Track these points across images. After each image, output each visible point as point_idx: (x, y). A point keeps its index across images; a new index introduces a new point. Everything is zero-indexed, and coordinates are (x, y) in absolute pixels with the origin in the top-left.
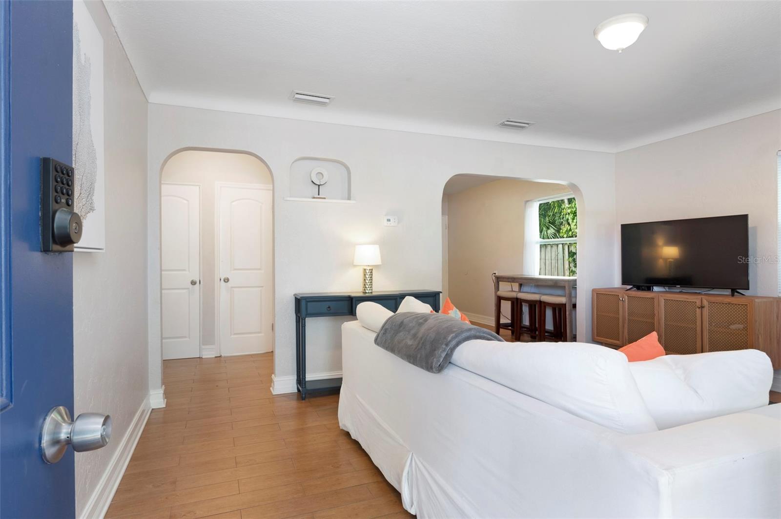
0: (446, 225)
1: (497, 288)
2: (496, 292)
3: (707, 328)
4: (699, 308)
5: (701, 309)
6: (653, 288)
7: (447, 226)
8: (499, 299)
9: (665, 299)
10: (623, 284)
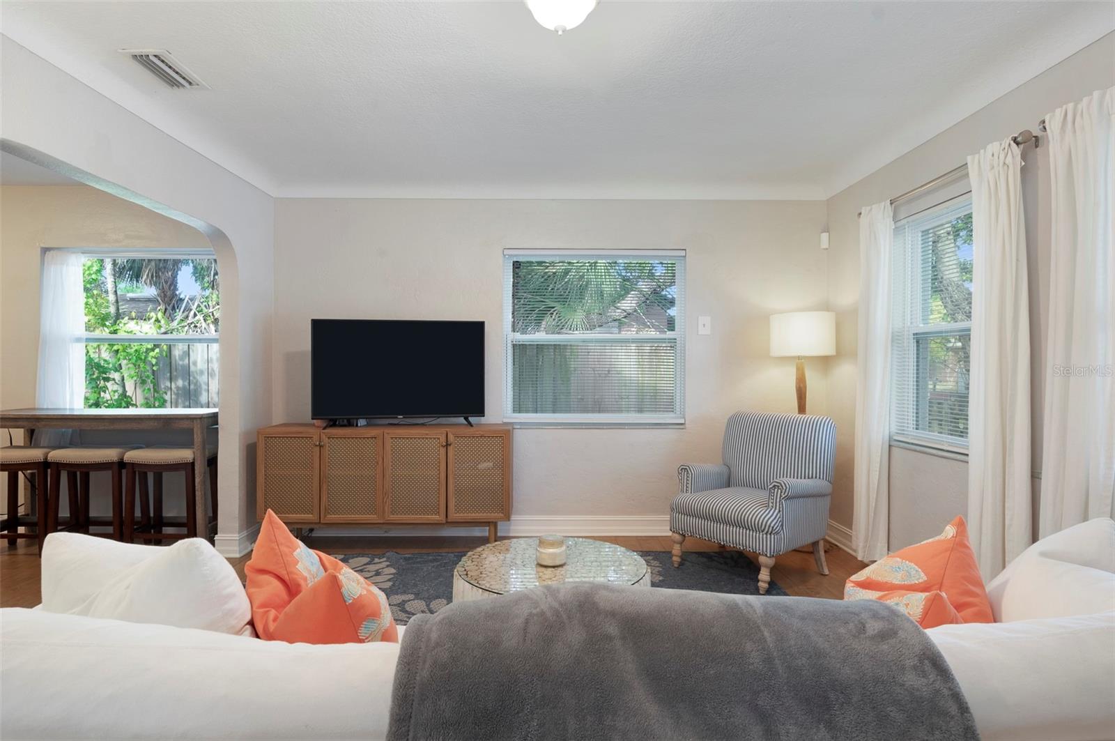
3: (454, 473)
4: (444, 446)
5: (446, 448)
9: (392, 438)
10: (312, 419)
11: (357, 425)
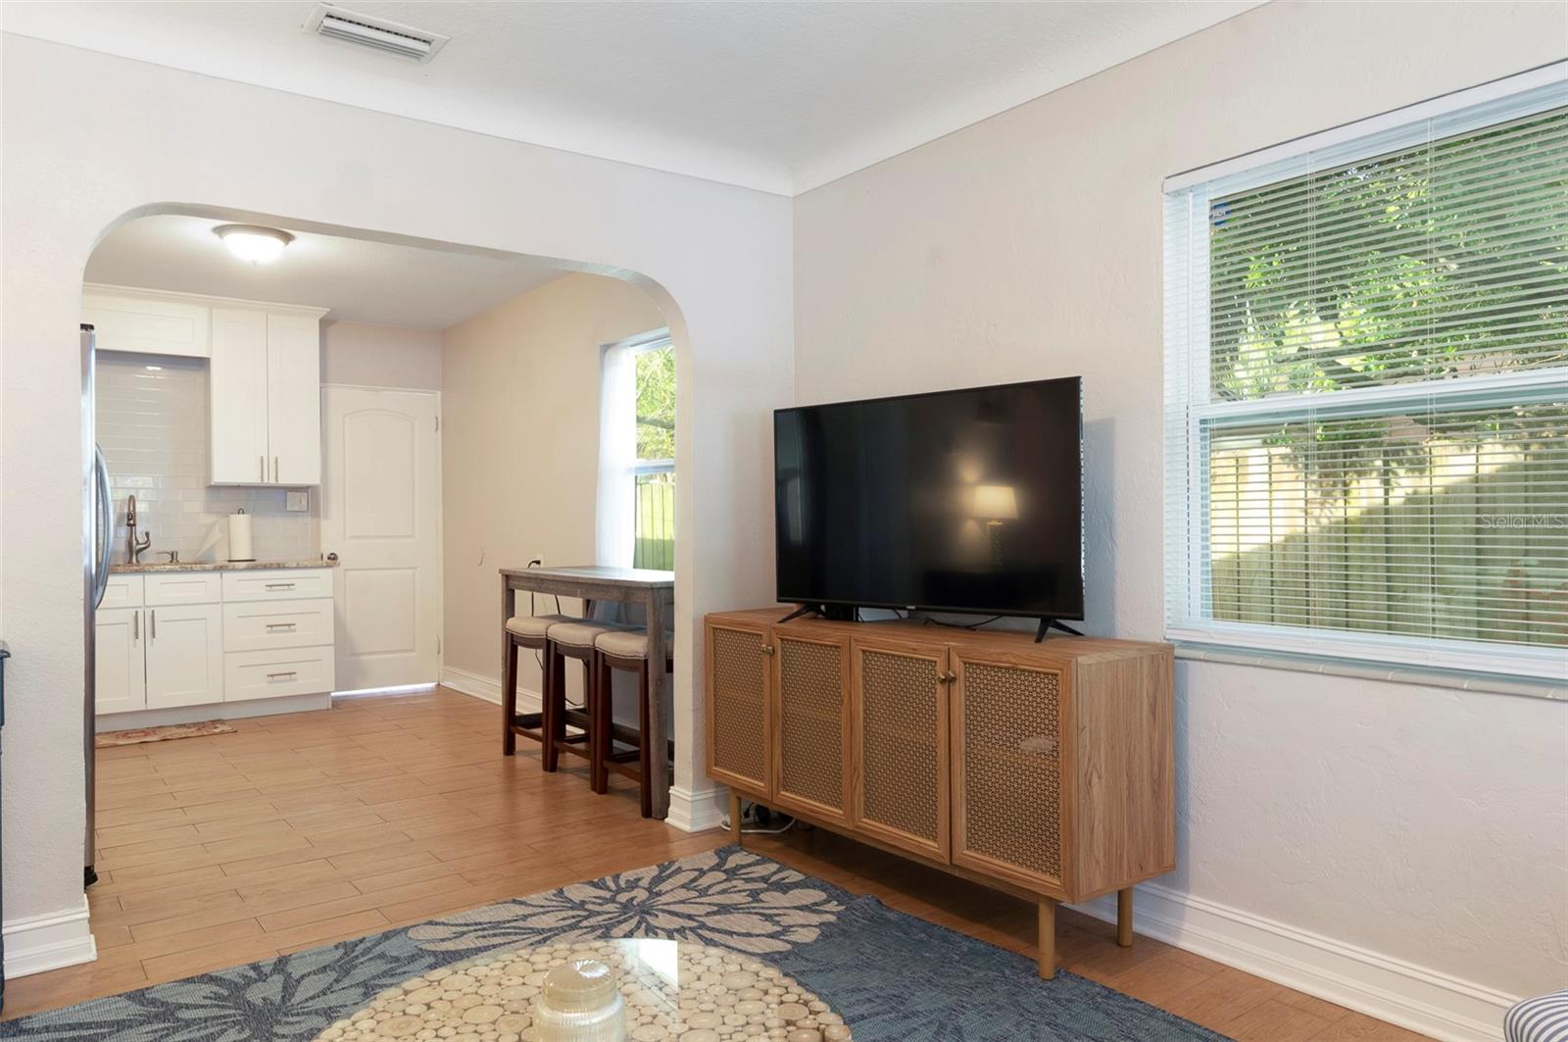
0: (437, 418)
1: (509, 609)
2: (505, 622)
3: (963, 749)
4: (943, 681)
5: (946, 686)
6: (857, 615)
7: (440, 419)
8: (513, 644)
9: (864, 651)
10: (779, 601)
11: (857, 620)
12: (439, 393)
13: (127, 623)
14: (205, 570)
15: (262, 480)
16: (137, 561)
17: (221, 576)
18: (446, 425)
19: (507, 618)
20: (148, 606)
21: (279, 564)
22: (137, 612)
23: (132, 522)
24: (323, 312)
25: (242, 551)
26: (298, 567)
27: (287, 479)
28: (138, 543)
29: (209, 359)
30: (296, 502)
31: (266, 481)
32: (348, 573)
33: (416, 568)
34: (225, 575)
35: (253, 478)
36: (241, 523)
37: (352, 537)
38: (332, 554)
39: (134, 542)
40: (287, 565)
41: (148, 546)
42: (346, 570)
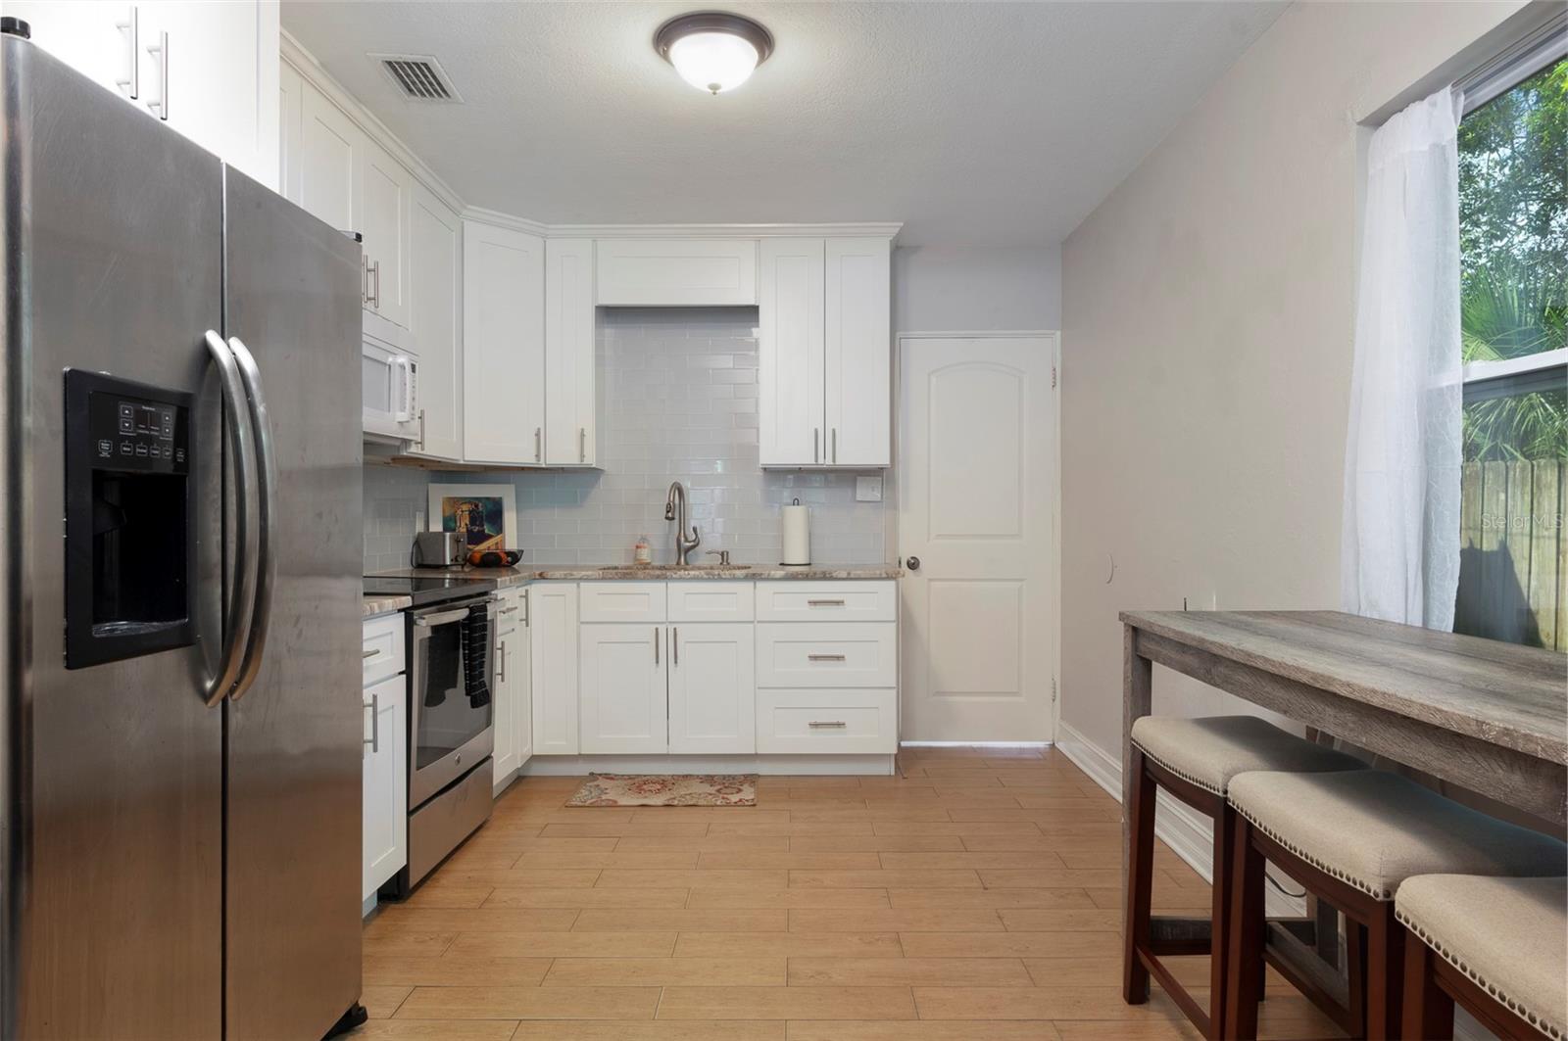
2: (1129, 724)
12: (1059, 333)
13: (647, 642)
14: (734, 579)
15: (816, 461)
16: (687, 563)
17: (755, 587)
18: (1066, 378)
19: (1134, 718)
20: (670, 622)
21: (824, 573)
22: (657, 629)
23: (670, 515)
24: (893, 228)
25: (796, 554)
26: (848, 579)
27: (847, 458)
28: (686, 540)
29: (757, 307)
30: (866, 492)
31: (821, 461)
32: (932, 583)
33: (1022, 580)
34: (760, 584)
35: (805, 458)
36: (796, 518)
37: (939, 536)
38: (912, 558)
39: (683, 539)
40: (834, 575)
41: (698, 544)
42: (930, 580)
